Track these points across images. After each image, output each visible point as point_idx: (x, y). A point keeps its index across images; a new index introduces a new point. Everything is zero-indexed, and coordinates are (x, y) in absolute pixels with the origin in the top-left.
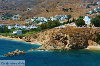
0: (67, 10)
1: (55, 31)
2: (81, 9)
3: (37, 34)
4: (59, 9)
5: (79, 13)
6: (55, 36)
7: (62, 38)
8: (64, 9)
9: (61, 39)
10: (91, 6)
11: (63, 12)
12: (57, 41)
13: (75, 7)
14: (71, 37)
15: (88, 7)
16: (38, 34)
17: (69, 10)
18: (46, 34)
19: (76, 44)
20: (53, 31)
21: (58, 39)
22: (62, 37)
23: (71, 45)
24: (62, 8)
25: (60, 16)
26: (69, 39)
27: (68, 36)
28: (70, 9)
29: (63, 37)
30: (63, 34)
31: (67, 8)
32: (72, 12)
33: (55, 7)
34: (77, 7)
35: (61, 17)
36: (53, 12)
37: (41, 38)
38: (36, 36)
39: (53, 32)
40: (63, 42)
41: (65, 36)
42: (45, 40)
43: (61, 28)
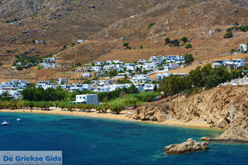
0: (176, 43)
1: (232, 93)
2: (213, 40)
3: (168, 101)
4: (155, 42)
5: (208, 49)
8: (168, 41)
10: (235, 33)
11: (168, 47)
13: (194, 36)
15: (229, 36)
16: (174, 100)
17: (181, 43)
18: (200, 101)
20: (227, 93)
24: (164, 38)
25: (163, 58)
28: (185, 40)
31: (176, 38)
32: (189, 46)
33: (145, 35)
34: (201, 36)
35: (165, 61)
36: (142, 48)
38: (167, 108)
39: (226, 95)
42: (198, 115)
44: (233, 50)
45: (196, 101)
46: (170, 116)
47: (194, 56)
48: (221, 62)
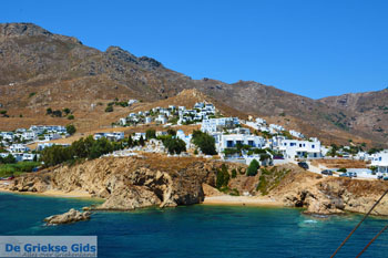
0: (58, 114)
1: (114, 164)
2: (94, 113)
3: (49, 171)
4: (36, 111)
5: (90, 122)
6: (134, 176)
7: (151, 180)
8: (49, 111)
9: (148, 182)
10: (115, 108)
11: (49, 117)
12: (139, 187)
13: (77, 109)
14: (174, 176)
15: (110, 110)
16: (55, 171)
17: (64, 114)
18: (82, 171)
19: (186, 193)
20: (109, 164)
21: (141, 183)
22: (149, 177)
23: (176, 197)
24: (46, 108)
26: (170, 181)
27: (166, 175)
28: (67, 111)
29: (152, 177)
30: (152, 170)
31: (59, 109)
32: (72, 118)
33: (26, 104)
34: (83, 109)
35: (46, 130)
36: (21, 116)
37: (69, 181)
38: (49, 178)
40: (151, 190)
41: (158, 175)
43: (133, 157)
44: (113, 124)
45: (78, 171)
46: (50, 186)
47: (76, 128)
48: (102, 134)
